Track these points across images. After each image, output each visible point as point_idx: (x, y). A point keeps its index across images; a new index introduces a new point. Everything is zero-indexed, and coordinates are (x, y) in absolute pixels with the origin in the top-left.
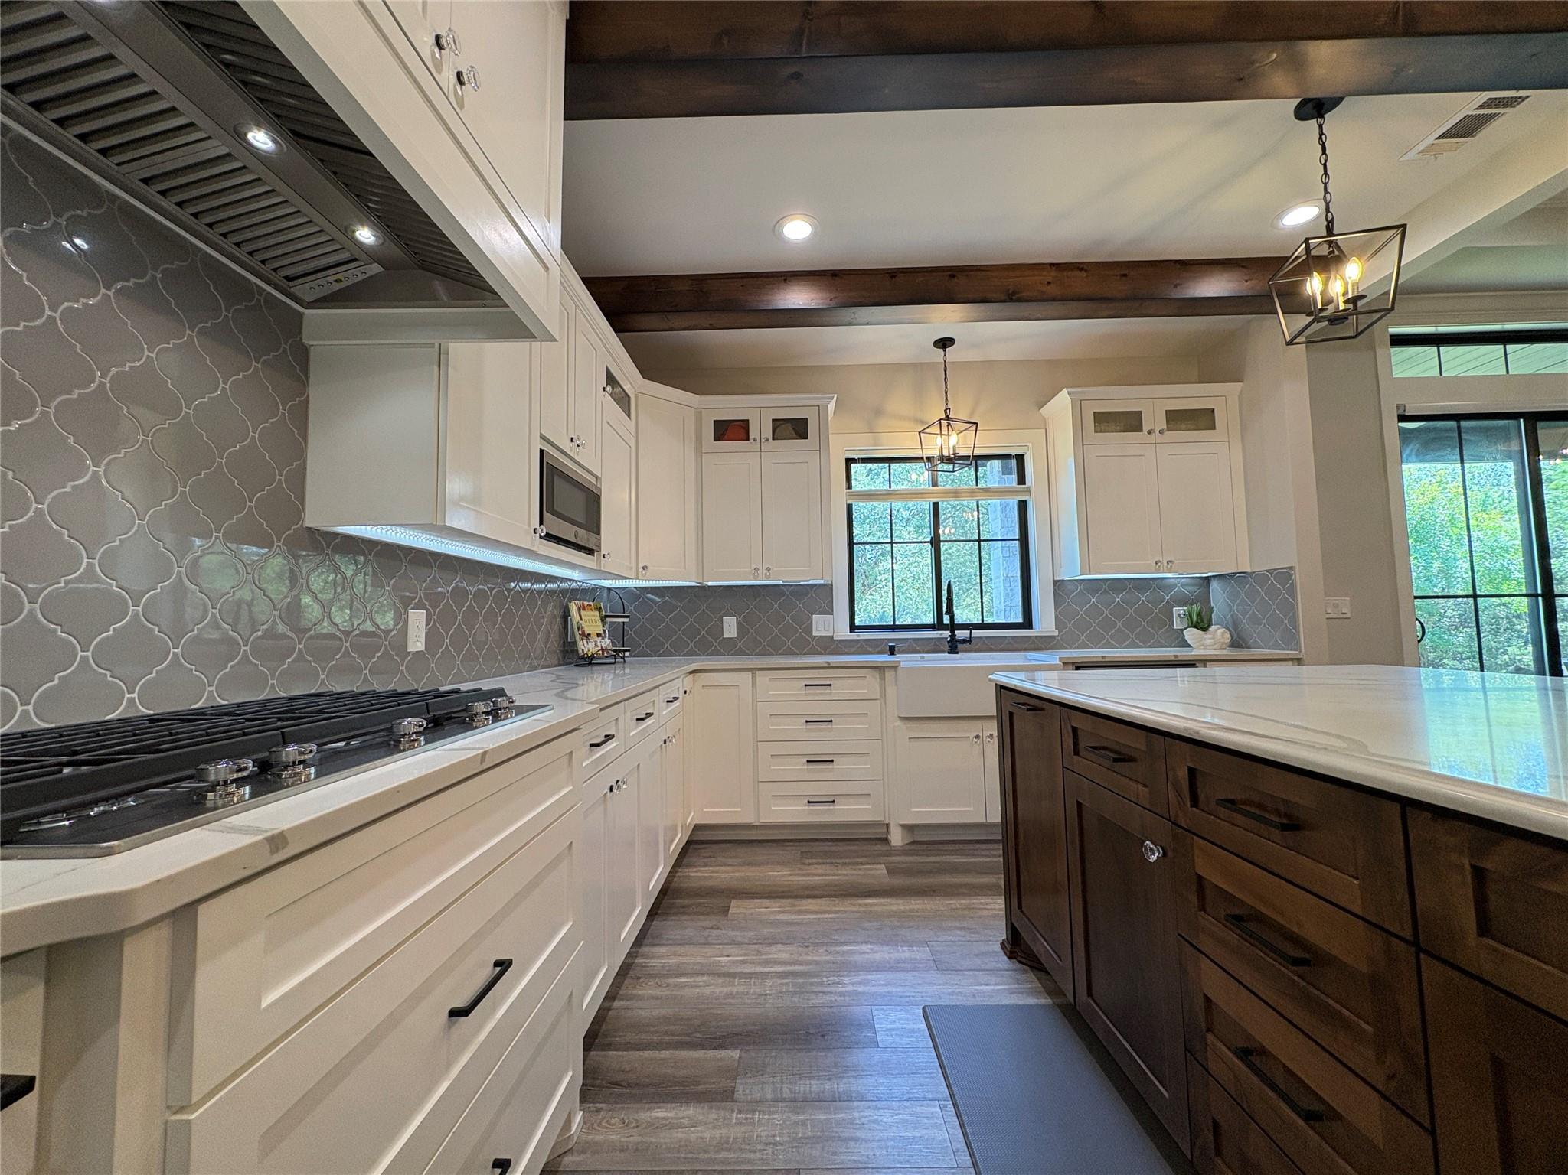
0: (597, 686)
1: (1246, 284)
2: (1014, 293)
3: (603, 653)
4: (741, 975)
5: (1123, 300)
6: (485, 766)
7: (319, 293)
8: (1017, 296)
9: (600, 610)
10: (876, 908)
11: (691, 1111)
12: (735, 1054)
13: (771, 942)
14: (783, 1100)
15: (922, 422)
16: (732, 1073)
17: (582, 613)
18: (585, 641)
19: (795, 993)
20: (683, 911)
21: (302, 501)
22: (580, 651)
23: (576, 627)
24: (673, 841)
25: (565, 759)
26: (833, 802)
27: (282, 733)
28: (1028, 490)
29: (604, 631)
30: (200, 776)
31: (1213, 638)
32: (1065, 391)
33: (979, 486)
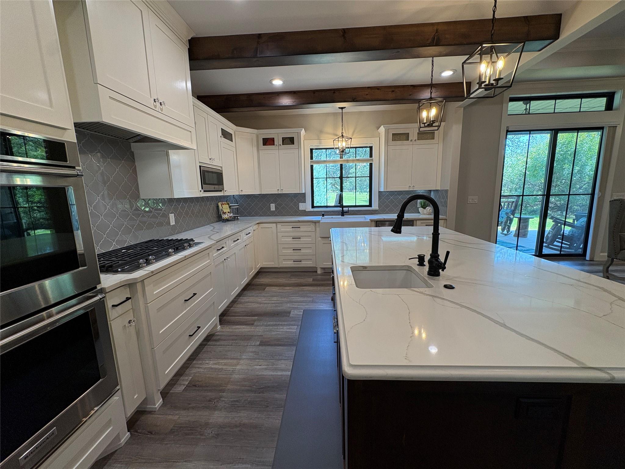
0: (228, 229)
1: (435, 94)
2: (355, 98)
3: (230, 218)
4: (263, 303)
5: (392, 100)
6: (186, 258)
7: (134, 141)
8: (356, 99)
9: (228, 204)
10: (304, 289)
11: (244, 326)
12: (257, 318)
13: (273, 296)
14: (264, 325)
15: (336, 135)
16: (255, 321)
17: (223, 206)
18: (224, 215)
19: (275, 307)
20: (253, 289)
21: (139, 193)
22: (223, 218)
23: (221, 211)
24: (251, 272)
25: (208, 255)
26: (301, 261)
27: (148, 254)
28: (372, 160)
29: (230, 211)
30: (138, 262)
31: (427, 211)
32: (382, 126)
33: (357, 158)
